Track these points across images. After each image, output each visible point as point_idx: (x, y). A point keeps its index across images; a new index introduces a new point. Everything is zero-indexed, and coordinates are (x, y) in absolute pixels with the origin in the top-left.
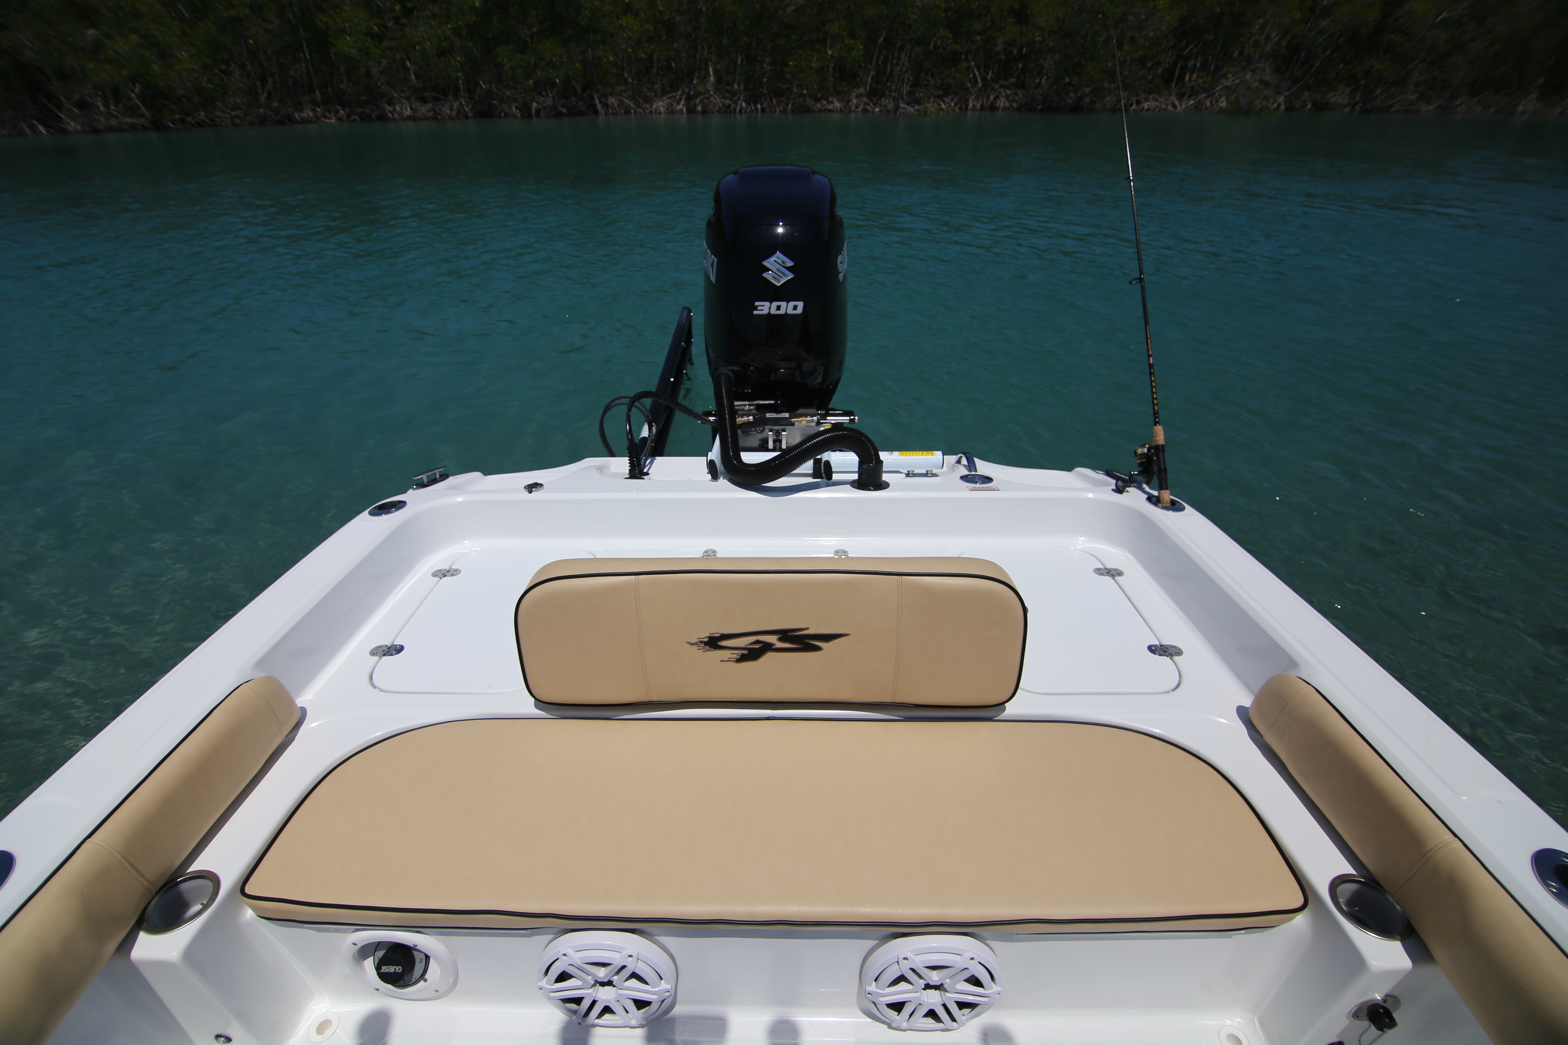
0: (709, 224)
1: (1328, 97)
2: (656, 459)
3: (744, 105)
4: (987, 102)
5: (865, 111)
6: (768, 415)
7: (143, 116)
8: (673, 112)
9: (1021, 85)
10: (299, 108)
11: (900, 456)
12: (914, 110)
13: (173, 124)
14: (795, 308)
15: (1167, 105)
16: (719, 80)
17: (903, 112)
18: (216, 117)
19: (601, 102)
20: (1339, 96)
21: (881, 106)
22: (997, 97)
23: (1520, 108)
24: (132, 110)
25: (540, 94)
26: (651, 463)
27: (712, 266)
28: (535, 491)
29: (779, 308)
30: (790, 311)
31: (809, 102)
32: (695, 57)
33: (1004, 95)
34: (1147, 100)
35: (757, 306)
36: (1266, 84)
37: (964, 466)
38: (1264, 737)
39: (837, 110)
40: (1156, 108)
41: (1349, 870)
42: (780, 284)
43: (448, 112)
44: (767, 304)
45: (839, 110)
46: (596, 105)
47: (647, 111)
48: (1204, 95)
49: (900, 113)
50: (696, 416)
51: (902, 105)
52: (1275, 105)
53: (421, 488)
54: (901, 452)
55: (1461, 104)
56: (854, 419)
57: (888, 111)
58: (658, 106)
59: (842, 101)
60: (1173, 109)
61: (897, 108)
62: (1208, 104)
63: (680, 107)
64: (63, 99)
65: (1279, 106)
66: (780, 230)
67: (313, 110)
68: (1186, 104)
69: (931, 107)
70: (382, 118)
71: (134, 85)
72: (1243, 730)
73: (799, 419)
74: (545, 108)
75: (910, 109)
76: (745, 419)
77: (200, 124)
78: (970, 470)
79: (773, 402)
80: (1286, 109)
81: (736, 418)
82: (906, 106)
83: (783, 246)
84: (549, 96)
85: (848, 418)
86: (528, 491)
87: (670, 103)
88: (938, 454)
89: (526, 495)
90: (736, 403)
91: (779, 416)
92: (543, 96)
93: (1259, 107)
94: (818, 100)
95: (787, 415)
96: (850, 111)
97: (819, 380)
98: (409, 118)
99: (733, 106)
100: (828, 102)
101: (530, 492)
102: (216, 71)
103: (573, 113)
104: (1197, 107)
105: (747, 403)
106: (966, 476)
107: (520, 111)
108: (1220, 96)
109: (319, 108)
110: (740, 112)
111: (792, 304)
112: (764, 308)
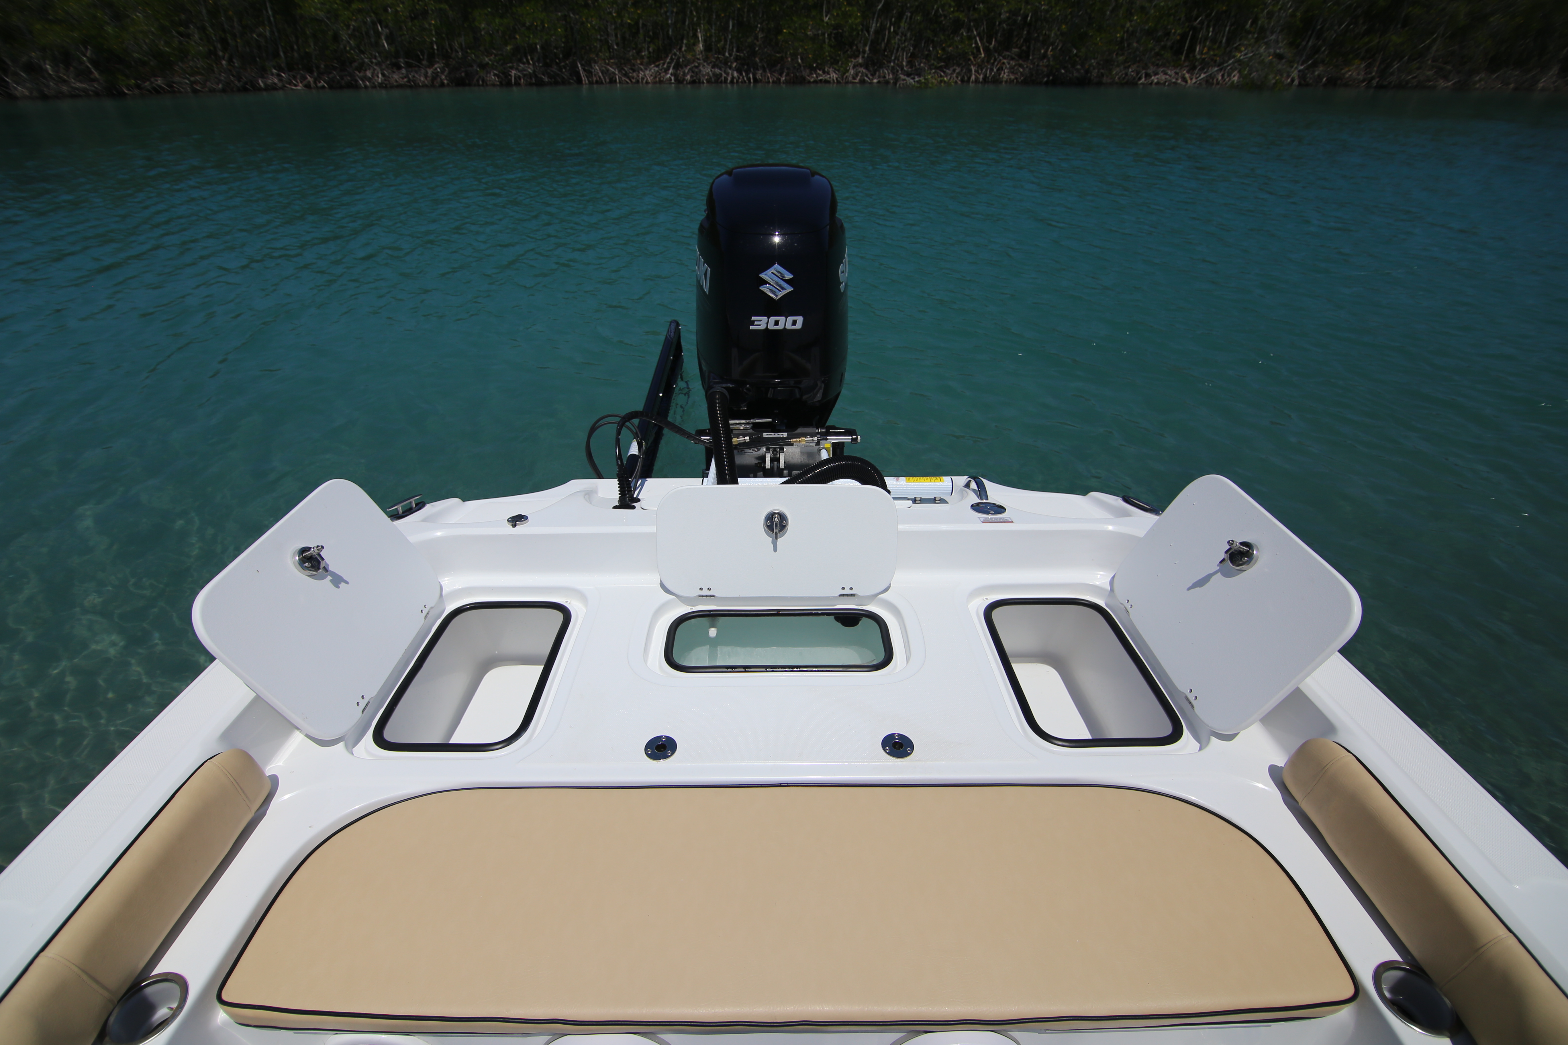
0: (702, 228)
1: (1343, 71)
2: (647, 481)
3: (735, 74)
4: (990, 73)
5: (862, 82)
6: (765, 435)
7: (95, 80)
8: (661, 82)
9: (1024, 55)
10: (263, 72)
11: (907, 482)
12: (914, 81)
13: (129, 90)
14: (794, 323)
15: (1177, 79)
16: (708, 48)
17: (903, 84)
18: (174, 83)
19: (584, 70)
20: (1354, 71)
21: (879, 77)
22: (1000, 69)
23: (1540, 85)
24: (84, 74)
25: (520, 61)
26: (642, 485)
27: (706, 275)
28: (519, 525)
29: (777, 323)
30: (789, 326)
31: (805, 73)
32: (684, 22)
33: (1008, 66)
34: (1156, 74)
35: (754, 321)
36: (1280, 57)
37: (974, 490)
38: (1299, 804)
39: (833, 80)
40: (1165, 82)
41: (1394, 956)
42: (779, 297)
43: (422, 79)
44: (765, 319)
45: (835, 81)
46: (579, 73)
47: (634, 81)
48: (1216, 69)
49: (900, 85)
50: (689, 436)
51: (902, 76)
52: (1289, 80)
53: (396, 520)
54: (908, 478)
55: (1480, 80)
56: (857, 438)
57: (887, 82)
58: (645, 75)
59: (838, 71)
60: (1184, 83)
61: (896, 80)
62: (1220, 78)
63: (668, 76)
64: (9, 63)
65: (1293, 81)
66: (777, 239)
67: (279, 75)
68: (1196, 78)
69: (931, 77)
70: (353, 86)
71: (86, 49)
72: (1276, 794)
73: (798, 440)
74: (525, 75)
75: (910, 81)
76: (741, 439)
77: (157, 91)
78: (981, 498)
79: (770, 420)
80: (1300, 84)
81: (732, 439)
82: (905, 77)
83: (781, 257)
84: (529, 63)
85: (851, 438)
86: (512, 525)
87: (658, 71)
88: (947, 480)
89: (509, 529)
90: (731, 422)
91: (776, 435)
92: (524, 63)
93: (1274, 81)
94: (813, 70)
95: (785, 435)
96: (847, 83)
97: (819, 396)
98: (381, 86)
99: (724, 75)
100: (824, 72)
101: (514, 526)
102: (174, 33)
103: (556, 81)
104: (1209, 81)
105: (744, 421)
106: (978, 504)
107: (498, 78)
108: (1233, 70)
109: (284, 73)
110: (732, 82)
111: (791, 319)
112: (761, 323)
